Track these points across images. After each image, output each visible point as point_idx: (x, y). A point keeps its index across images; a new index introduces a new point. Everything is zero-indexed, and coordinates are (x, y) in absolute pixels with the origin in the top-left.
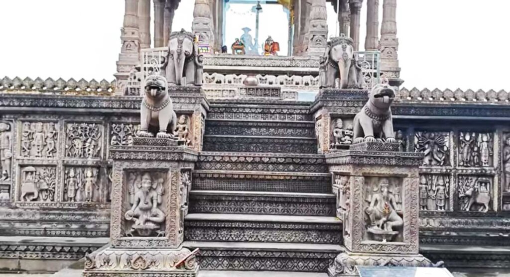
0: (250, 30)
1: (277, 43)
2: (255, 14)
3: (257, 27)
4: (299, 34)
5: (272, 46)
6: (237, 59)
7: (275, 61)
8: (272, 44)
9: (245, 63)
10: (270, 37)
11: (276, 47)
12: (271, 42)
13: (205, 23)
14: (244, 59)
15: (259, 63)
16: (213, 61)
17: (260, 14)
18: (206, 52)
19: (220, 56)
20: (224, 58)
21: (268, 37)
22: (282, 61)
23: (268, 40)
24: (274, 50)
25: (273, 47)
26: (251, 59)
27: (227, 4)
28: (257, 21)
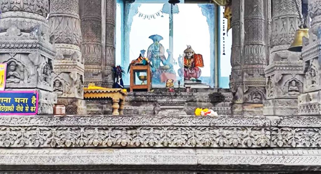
0: (162, 38)
1: (200, 56)
2: (167, 16)
3: (171, 34)
4: (242, 44)
5: (192, 60)
6: (114, 128)
7: (225, 132)
8: (192, 57)
9: (137, 141)
10: (189, 48)
11: (198, 62)
12: (191, 55)
13: (26, 27)
14: (135, 128)
15: (179, 138)
16: (44, 137)
17: (175, 15)
18: (24, 112)
19: (64, 123)
20: (79, 128)
21: (186, 48)
22: (245, 133)
23: (186, 52)
24: (195, 66)
25: (195, 61)
26: (156, 128)
27: (132, 5)
28: (171, 25)
